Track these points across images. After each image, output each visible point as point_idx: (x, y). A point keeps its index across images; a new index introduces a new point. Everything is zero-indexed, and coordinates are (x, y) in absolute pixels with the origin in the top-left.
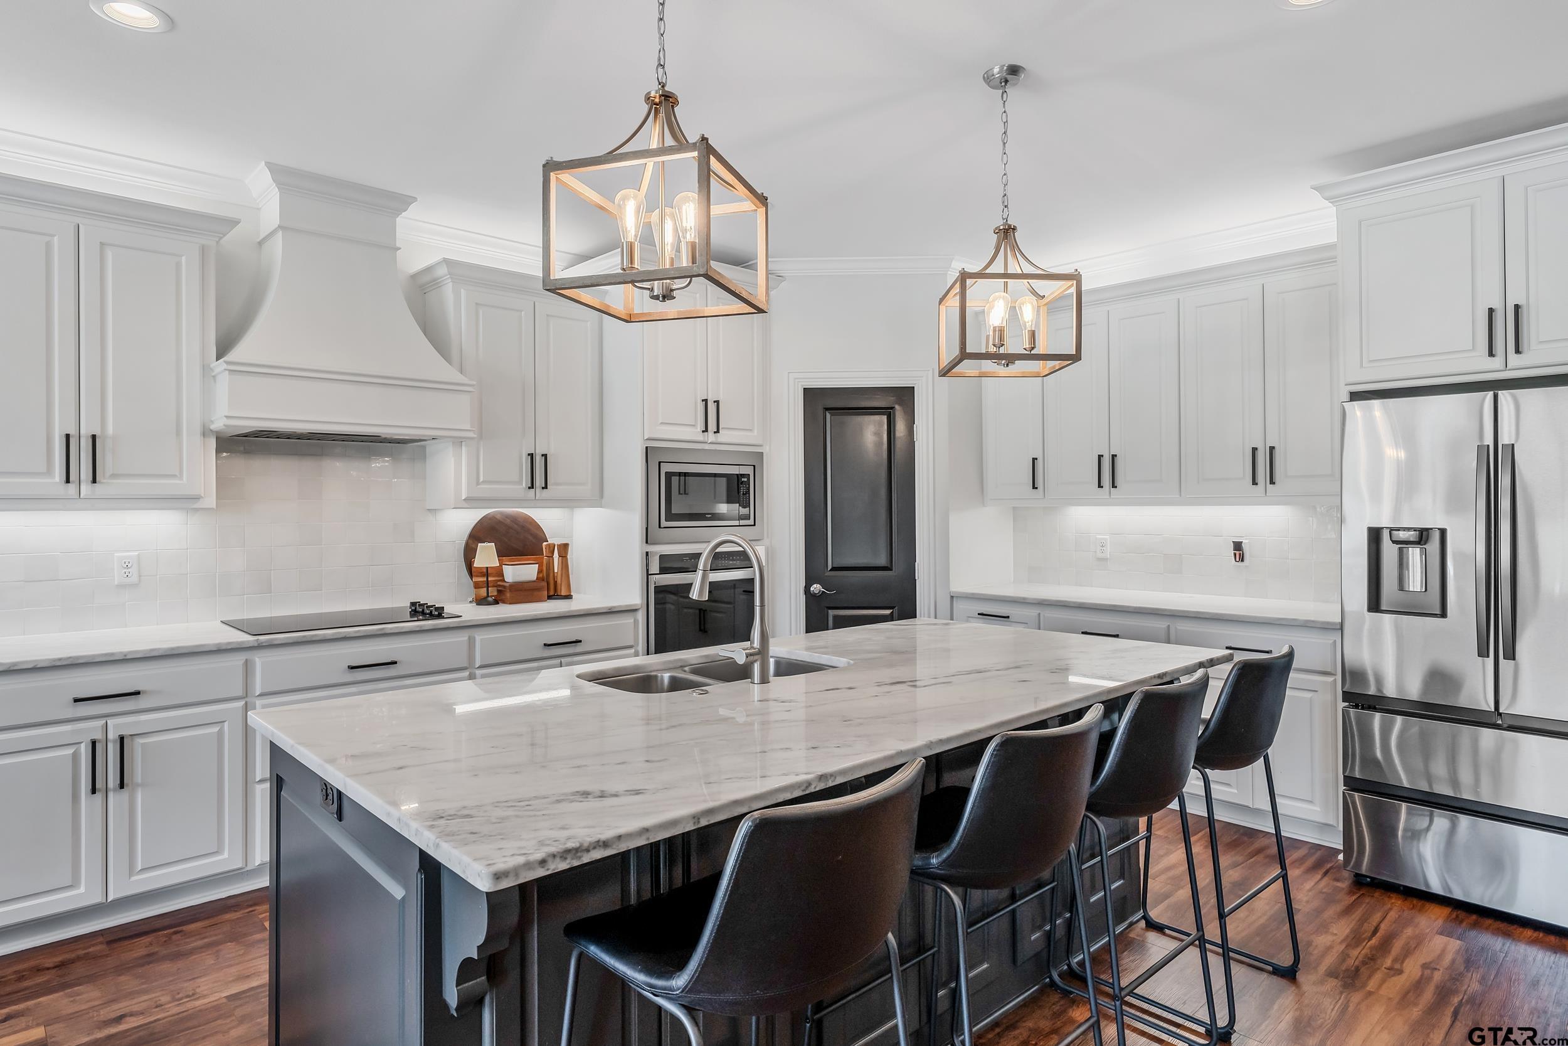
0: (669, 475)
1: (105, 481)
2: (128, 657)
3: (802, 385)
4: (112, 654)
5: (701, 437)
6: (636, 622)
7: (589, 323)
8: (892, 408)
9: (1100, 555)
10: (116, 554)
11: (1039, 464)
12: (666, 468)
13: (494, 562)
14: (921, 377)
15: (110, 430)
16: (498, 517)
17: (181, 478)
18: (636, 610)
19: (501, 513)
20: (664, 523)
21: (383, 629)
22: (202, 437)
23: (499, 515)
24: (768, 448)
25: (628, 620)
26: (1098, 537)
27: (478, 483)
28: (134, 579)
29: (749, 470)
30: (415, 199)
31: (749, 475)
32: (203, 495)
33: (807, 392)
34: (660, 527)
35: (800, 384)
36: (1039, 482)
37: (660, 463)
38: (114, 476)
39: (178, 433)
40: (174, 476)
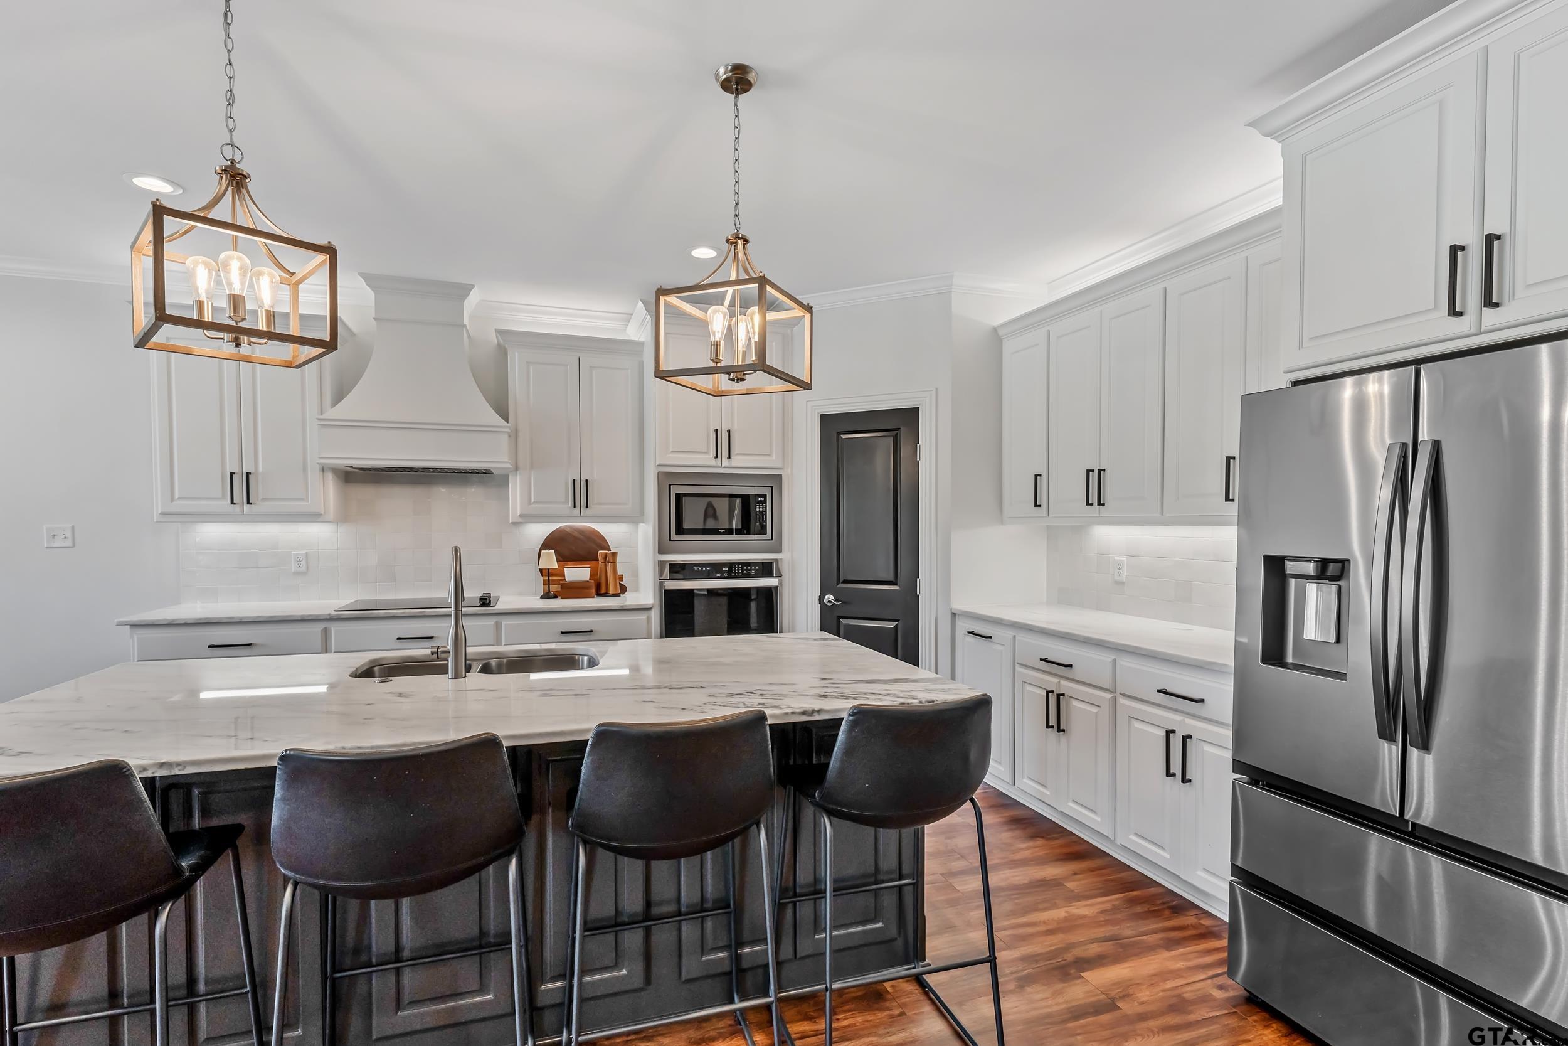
0: (679, 496)
1: (258, 503)
2: (243, 621)
3: (819, 412)
4: (233, 618)
5: (713, 462)
6: (649, 619)
7: (629, 371)
8: (898, 429)
9: (1117, 578)
10: (293, 552)
11: (1042, 482)
12: (675, 490)
13: (555, 565)
14: (925, 397)
15: (260, 469)
16: (568, 530)
17: (308, 501)
18: (650, 609)
19: (570, 527)
20: (674, 537)
21: (423, 612)
22: (321, 473)
23: (569, 529)
24: (789, 470)
25: (642, 617)
26: (1116, 558)
27: (530, 503)
28: (303, 569)
29: (766, 491)
30: (473, 286)
31: (766, 495)
32: (322, 513)
33: (823, 418)
34: (670, 540)
35: (816, 411)
36: (1042, 499)
37: (670, 486)
38: (264, 499)
39: (305, 469)
40: (302, 500)
